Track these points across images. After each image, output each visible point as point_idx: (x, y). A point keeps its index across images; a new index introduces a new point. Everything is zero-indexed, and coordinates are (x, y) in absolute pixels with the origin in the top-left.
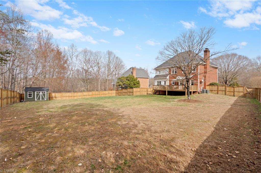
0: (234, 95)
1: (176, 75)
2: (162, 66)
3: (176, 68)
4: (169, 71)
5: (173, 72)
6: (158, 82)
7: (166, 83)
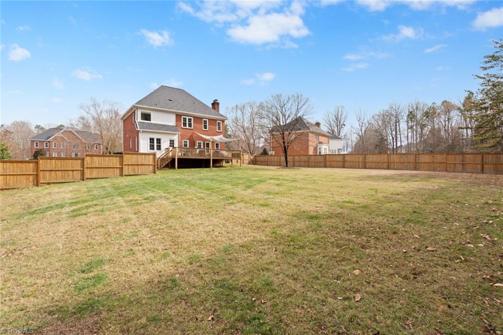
1: (192, 131)
2: (157, 105)
3: (190, 118)
4: (177, 121)
5: (185, 124)
6: (153, 139)
7: (173, 144)
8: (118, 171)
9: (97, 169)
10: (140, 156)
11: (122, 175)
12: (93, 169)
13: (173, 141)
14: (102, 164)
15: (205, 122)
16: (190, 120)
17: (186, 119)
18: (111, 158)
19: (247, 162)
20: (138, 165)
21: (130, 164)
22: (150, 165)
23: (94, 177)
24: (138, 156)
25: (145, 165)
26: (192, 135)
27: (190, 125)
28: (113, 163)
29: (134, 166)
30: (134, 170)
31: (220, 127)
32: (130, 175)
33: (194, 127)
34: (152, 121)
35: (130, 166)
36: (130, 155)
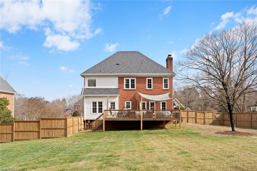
0: (204, 123)
1: (134, 92)
2: (101, 71)
3: (133, 79)
4: (119, 83)
5: (127, 86)
6: (96, 103)
7: (114, 106)
8: (36, 134)
9: (22, 133)
10: (53, 121)
11: (39, 138)
12: (19, 133)
13: (114, 103)
14: (26, 129)
15: (150, 81)
16: (133, 81)
17: (128, 80)
18: (32, 123)
19: (211, 121)
20: (52, 129)
21: (46, 127)
22: (62, 129)
23: (20, 138)
24: (52, 121)
25: (57, 129)
26: (135, 95)
27: (133, 86)
28: (33, 127)
29: (49, 130)
30: (49, 133)
31: (167, 85)
32: (45, 138)
33: (137, 87)
34: (97, 87)
35: (46, 130)
36: (46, 121)
